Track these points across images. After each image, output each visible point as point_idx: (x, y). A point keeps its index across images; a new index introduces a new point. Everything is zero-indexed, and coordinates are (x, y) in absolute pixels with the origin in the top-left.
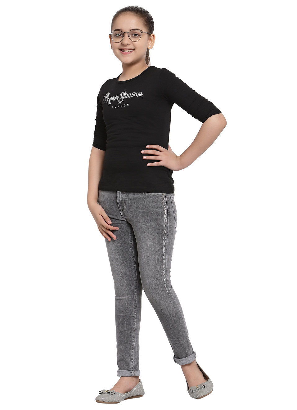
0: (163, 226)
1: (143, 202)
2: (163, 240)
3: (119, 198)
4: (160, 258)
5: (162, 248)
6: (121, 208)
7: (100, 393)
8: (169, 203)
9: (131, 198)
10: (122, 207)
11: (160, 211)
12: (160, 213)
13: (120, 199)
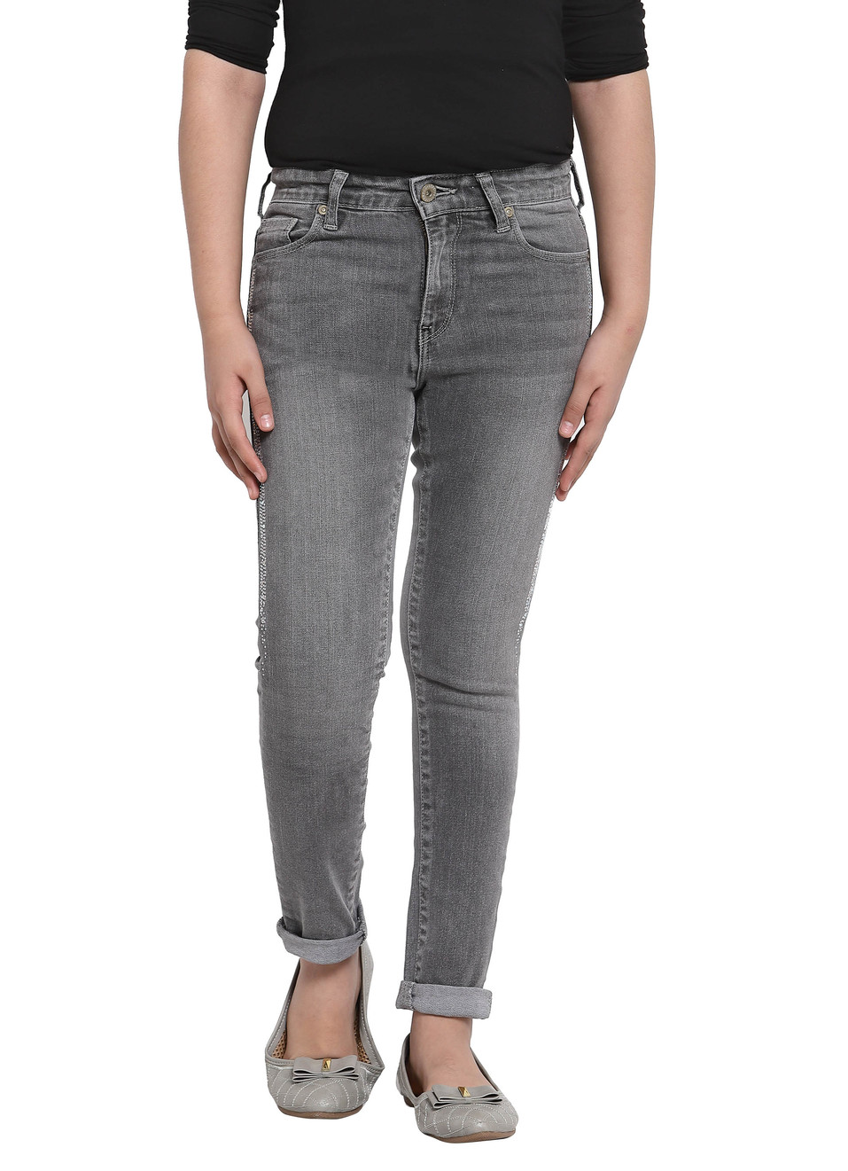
3: (436, 277)
13: (439, 283)
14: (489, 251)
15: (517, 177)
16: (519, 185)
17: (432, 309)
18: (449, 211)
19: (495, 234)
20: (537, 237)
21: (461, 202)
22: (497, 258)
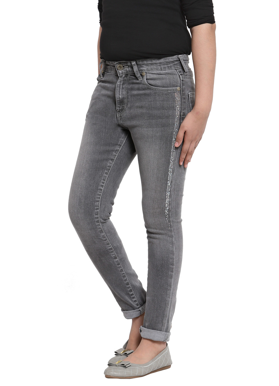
0: (172, 134)
1: (150, 100)
2: (170, 152)
3: (119, 95)
4: (165, 175)
5: (169, 163)
6: (119, 109)
7: (115, 354)
8: (185, 102)
9: (134, 95)
10: (121, 107)
11: (170, 112)
12: (170, 116)
13: (121, 97)
14: (136, 86)
15: (145, 62)
16: (147, 65)
17: (120, 105)
18: (126, 73)
19: (138, 81)
20: (151, 82)
21: (129, 70)
22: (139, 89)
